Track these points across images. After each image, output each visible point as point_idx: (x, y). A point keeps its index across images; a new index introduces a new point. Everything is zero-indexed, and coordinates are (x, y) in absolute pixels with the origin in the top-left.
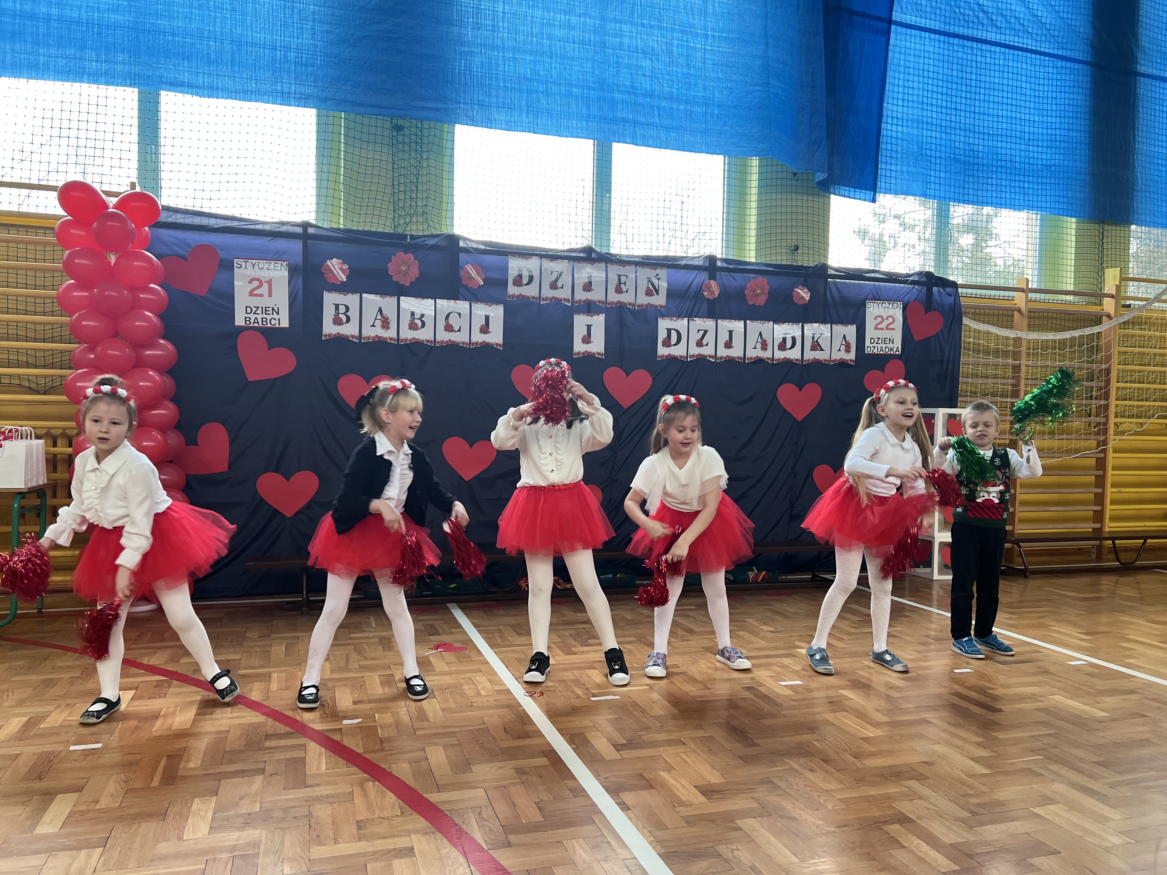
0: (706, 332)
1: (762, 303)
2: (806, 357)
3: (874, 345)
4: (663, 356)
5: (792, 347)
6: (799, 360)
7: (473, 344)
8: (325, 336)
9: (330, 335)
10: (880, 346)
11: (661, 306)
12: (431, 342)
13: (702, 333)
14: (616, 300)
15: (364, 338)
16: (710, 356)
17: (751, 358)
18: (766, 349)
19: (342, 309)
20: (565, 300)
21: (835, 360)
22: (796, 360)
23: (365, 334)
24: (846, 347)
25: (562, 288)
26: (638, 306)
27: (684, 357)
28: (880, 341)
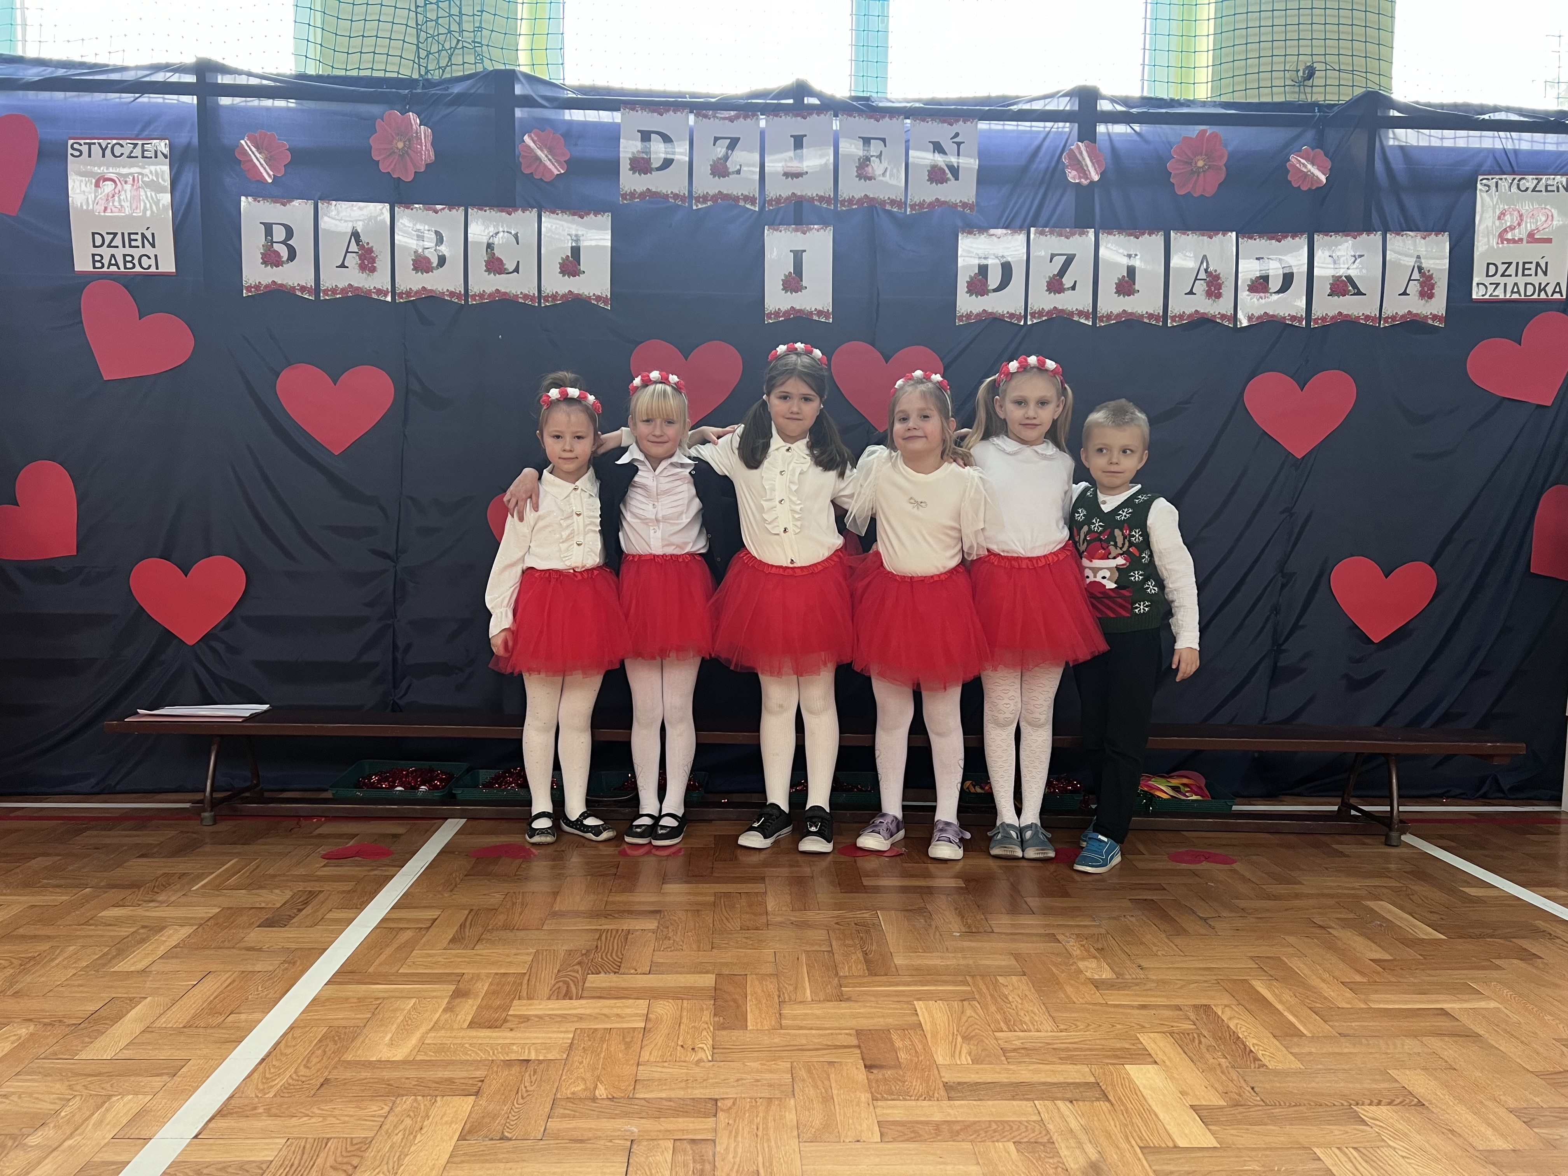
0: (1069, 260)
1: (1210, 192)
2: (1318, 311)
3: (1497, 279)
4: (968, 316)
5: (1284, 288)
6: (1300, 320)
7: (546, 298)
8: (249, 289)
9: (257, 287)
10: (1510, 282)
11: (965, 205)
12: (458, 296)
13: (1060, 261)
14: (858, 195)
15: (326, 292)
16: (1081, 313)
17: (1181, 317)
18: (1219, 296)
19: (279, 234)
20: (746, 198)
21: (1394, 318)
22: (1293, 318)
23: (326, 282)
24: (1422, 285)
25: (738, 172)
26: (913, 207)
27: (1019, 318)
28: (1511, 270)
